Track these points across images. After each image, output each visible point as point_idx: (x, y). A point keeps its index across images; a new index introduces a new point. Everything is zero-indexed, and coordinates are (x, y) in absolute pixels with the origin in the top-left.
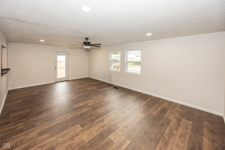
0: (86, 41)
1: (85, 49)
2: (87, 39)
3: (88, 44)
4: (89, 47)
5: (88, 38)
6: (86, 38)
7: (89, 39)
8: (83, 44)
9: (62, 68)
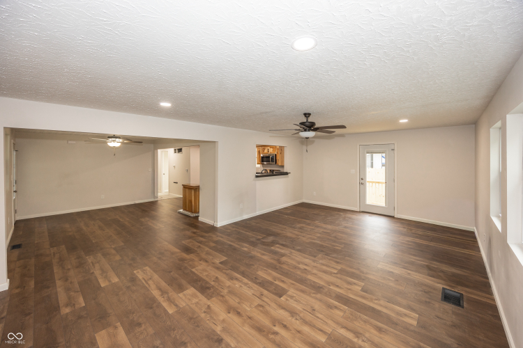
0: (305, 121)
1: (303, 138)
2: (307, 115)
3: (310, 126)
4: (310, 134)
5: (309, 114)
6: (305, 114)
7: (311, 117)
8: (298, 128)
9: (379, 183)
